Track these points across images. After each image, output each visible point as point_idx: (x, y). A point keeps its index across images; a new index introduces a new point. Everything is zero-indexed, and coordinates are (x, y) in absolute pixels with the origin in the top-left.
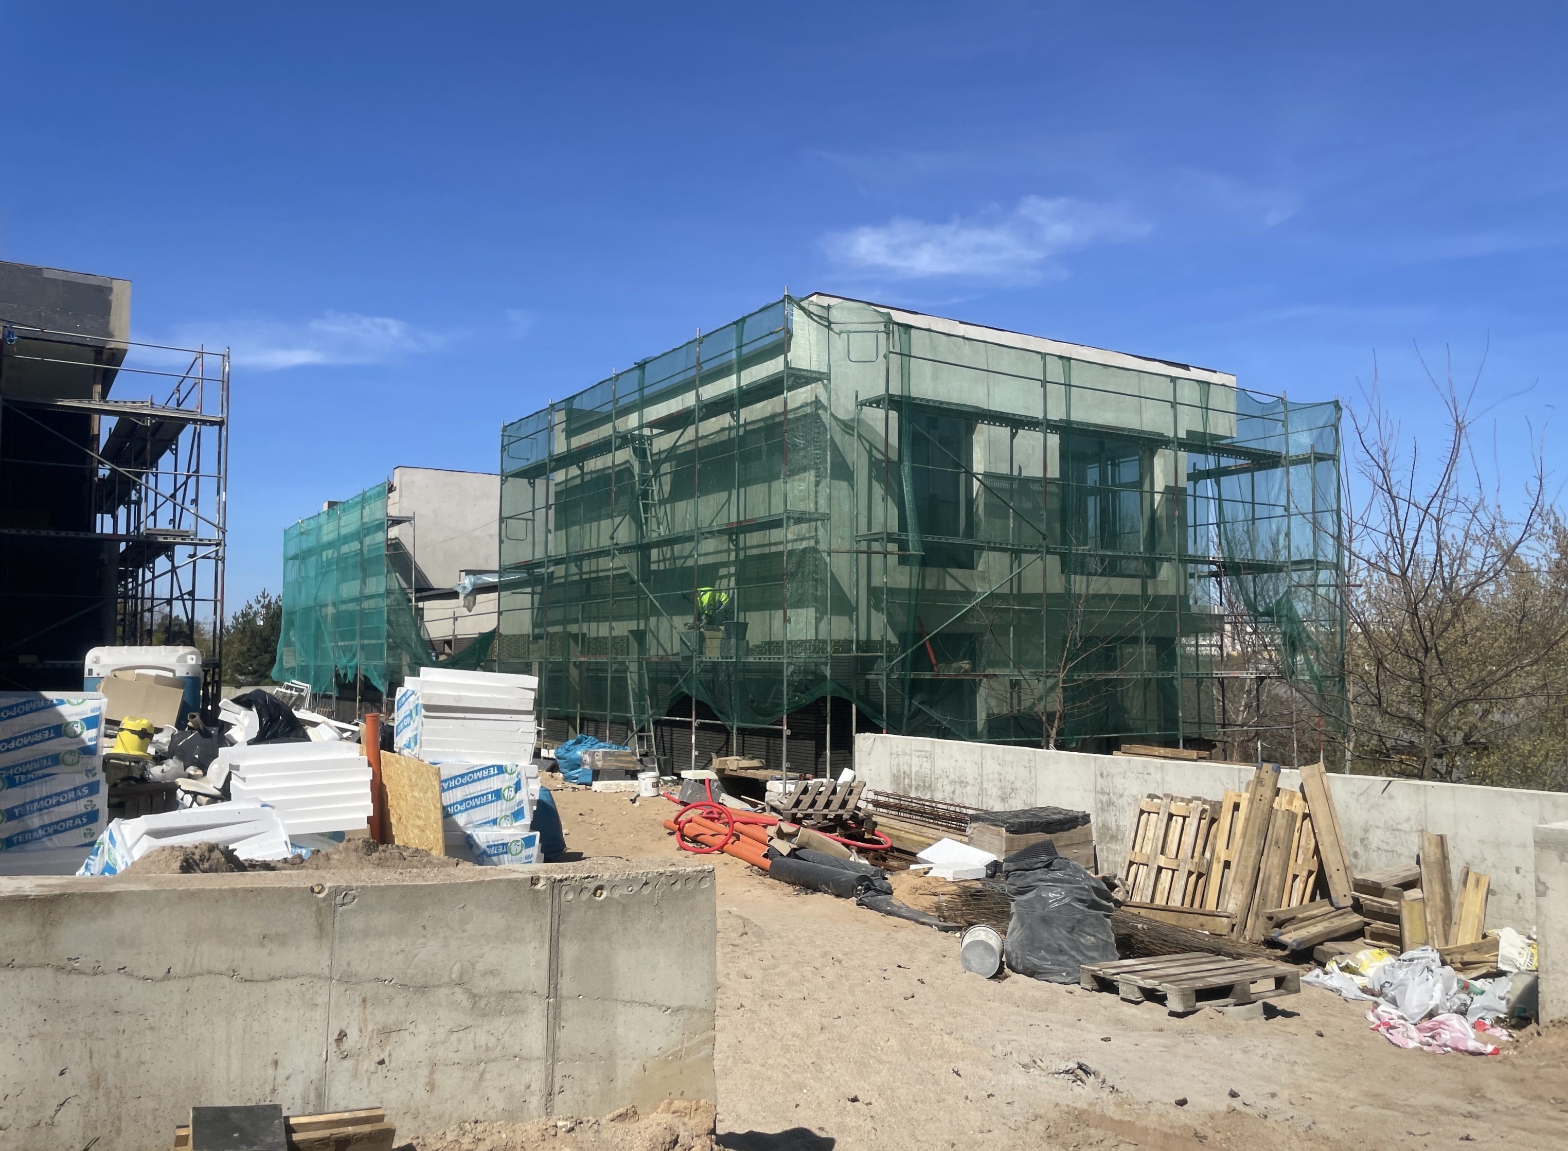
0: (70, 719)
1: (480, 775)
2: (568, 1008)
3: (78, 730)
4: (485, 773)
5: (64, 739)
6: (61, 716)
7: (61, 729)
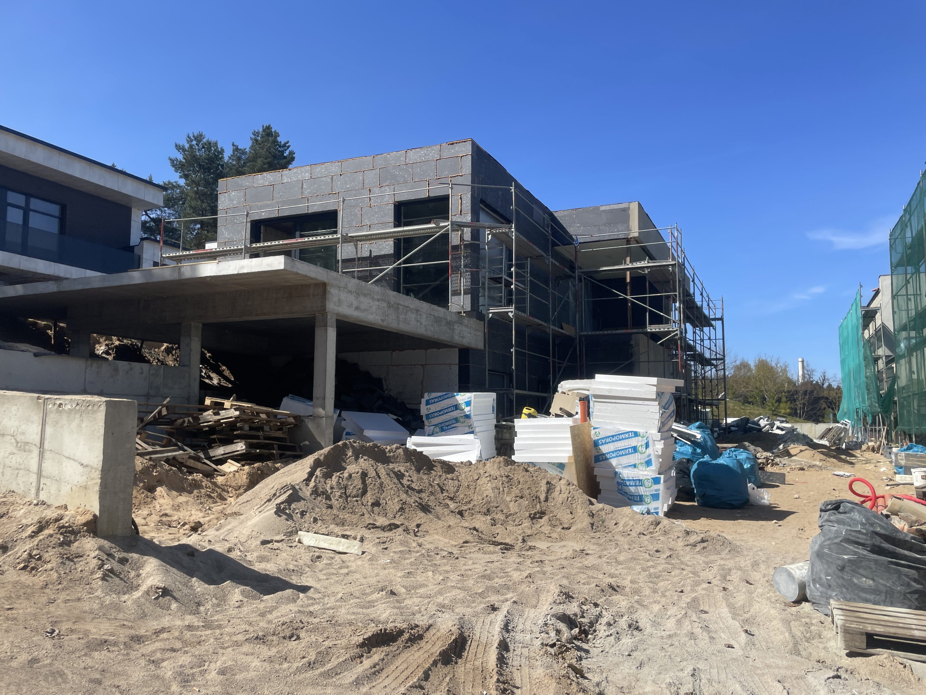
0: (460, 402)
1: (623, 436)
2: (47, 455)
3: (463, 407)
4: (627, 436)
5: (458, 411)
6: (457, 401)
7: (457, 407)
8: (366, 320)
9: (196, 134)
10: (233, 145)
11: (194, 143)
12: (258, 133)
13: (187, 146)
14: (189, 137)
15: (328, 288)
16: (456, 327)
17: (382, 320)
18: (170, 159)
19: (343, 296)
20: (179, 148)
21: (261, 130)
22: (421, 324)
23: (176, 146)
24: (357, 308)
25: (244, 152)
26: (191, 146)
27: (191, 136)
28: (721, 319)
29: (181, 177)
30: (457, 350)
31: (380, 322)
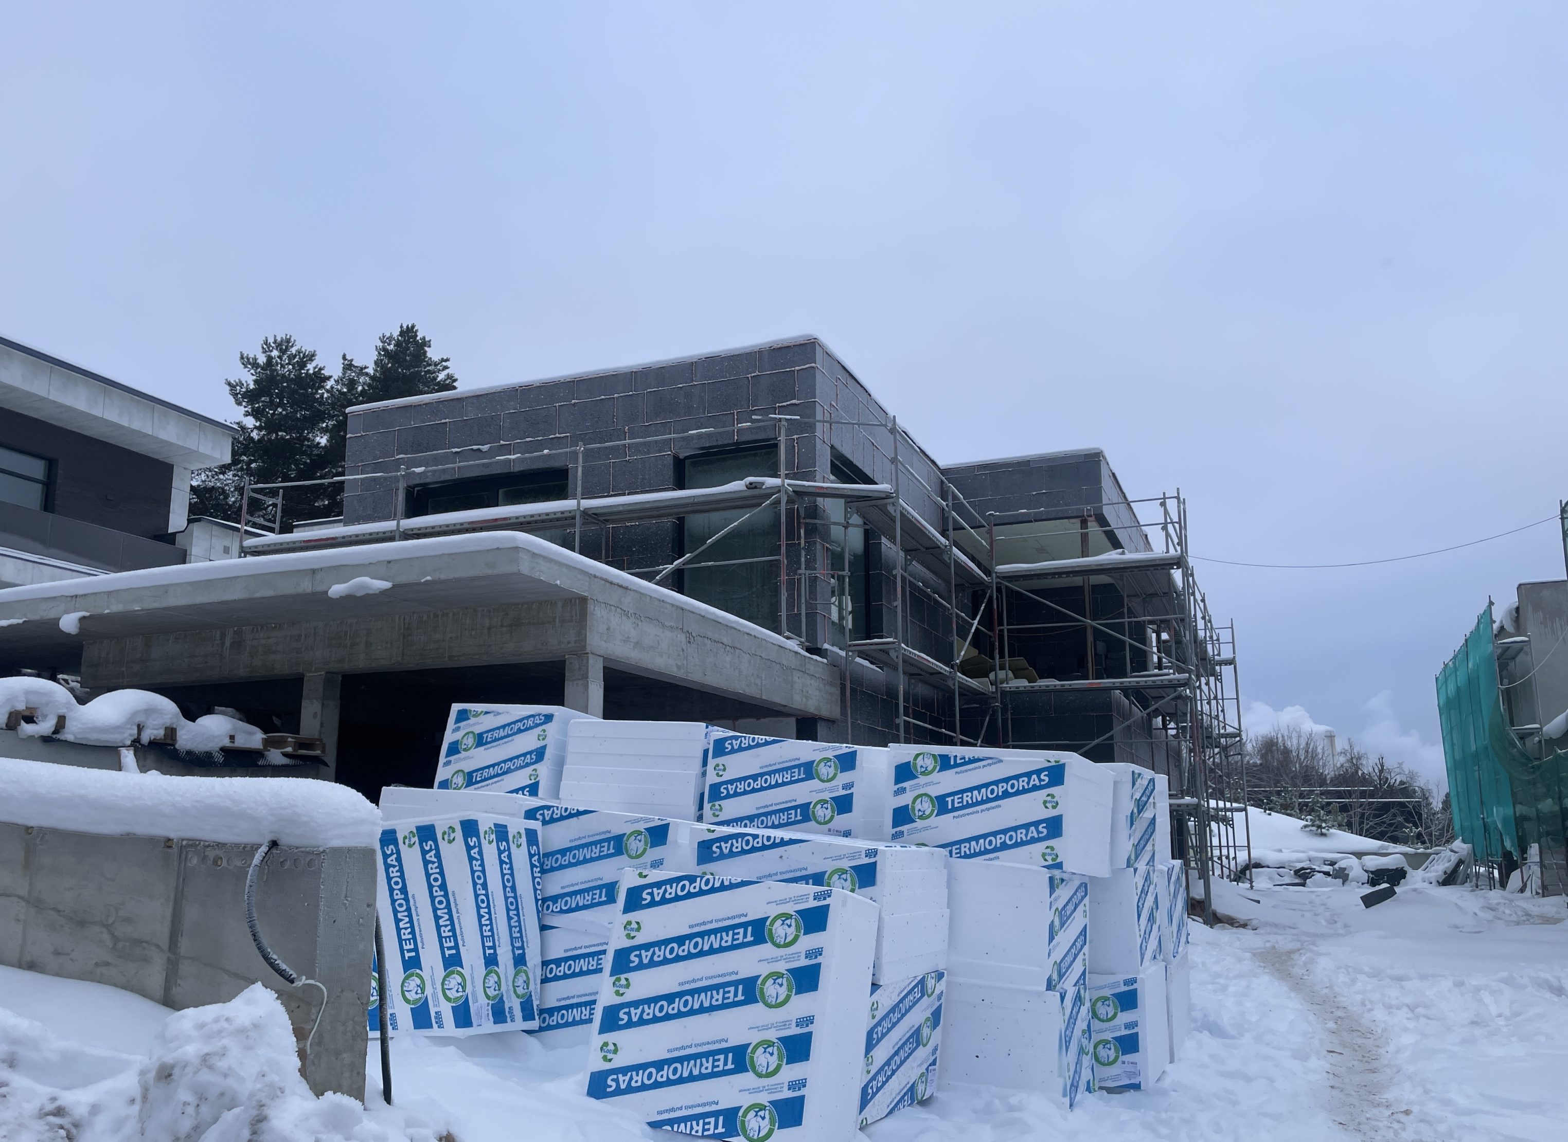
8: (650, 666)
9: (279, 339)
10: (344, 357)
11: (275, 353)
12: (391, 338)
13: (262, 360)
14: (266, 343)
15: (590, 606)
16: (796, 679)
17: (678, 667)
18: (229, 384)
19: (615, 620)
20: (248, 362)
21: (396, 333)
22: (740, 672)
23: (242, 358)
24: (637, 644)
25: (361, 371)
26: (270, 359)
27: (271, 340)
28: (1231, 662)
29: (247, 414)
30: (793, 720)
31: (675, 669)
